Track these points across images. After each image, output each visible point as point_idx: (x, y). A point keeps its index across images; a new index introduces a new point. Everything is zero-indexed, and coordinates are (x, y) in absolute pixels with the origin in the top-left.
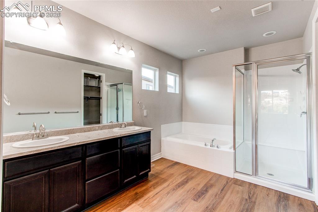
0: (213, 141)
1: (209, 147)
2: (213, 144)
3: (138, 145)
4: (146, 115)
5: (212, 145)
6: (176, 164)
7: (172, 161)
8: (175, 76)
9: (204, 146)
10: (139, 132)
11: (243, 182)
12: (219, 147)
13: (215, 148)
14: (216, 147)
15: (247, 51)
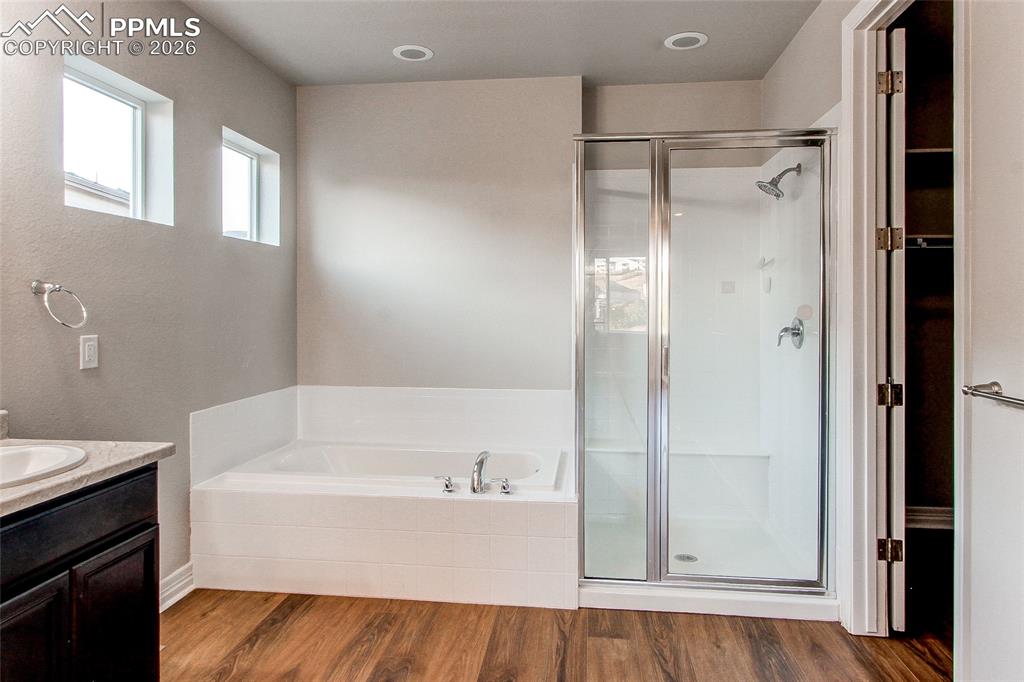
0: (481, 464)
1: (466, 494)
2: (486, 480)
3: (68, 565)
4: (95, 364)
5: (480, 482)
6: (293, 608)
7: (268, 597)
8: (259, 156)
9: (438, 493)
10: (80, 480)
11: (618, 615)
12: (515, 488)
13: (495, 496)
14: (500, 489)
15: (590, 92)
